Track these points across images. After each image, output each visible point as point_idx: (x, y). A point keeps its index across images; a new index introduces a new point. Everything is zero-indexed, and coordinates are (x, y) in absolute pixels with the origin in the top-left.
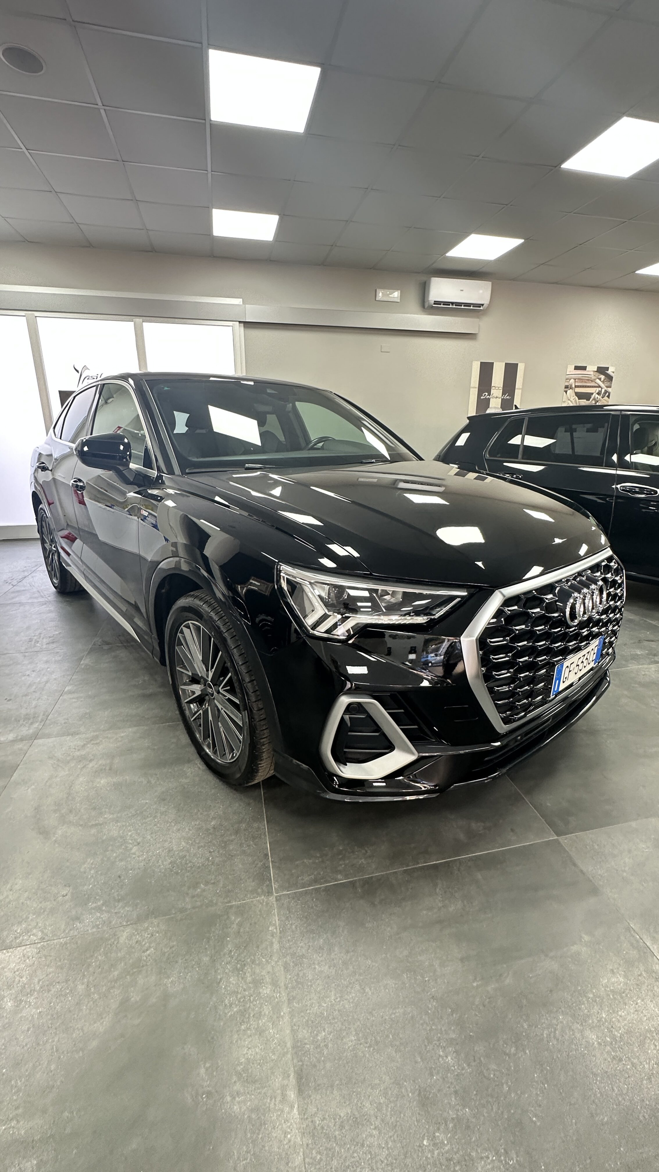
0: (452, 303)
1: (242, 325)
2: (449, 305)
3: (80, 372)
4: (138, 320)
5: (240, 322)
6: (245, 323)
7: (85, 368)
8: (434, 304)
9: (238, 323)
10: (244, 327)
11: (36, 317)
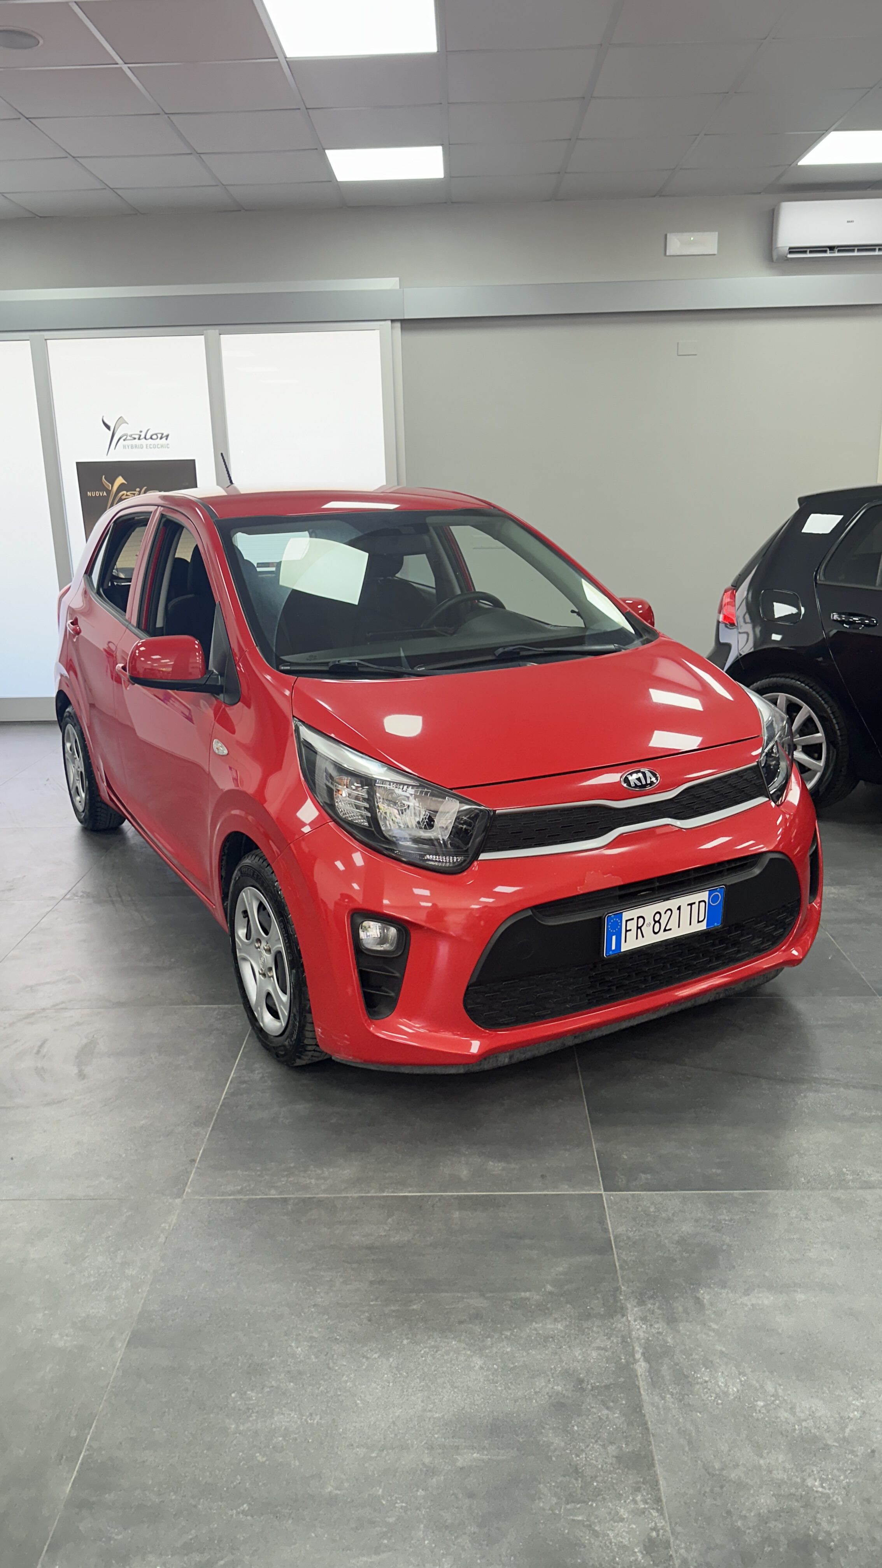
0: (832, 248)
1: (398, 325)
2: (825, 252)
3: (112, 429)
4: (212, 332)
5: (393, 321)
6: (403, 321)
7: (121, 421)
8: (790, 252)
9: (389, 322)
10: (402, 329)
11: (46, 340)
